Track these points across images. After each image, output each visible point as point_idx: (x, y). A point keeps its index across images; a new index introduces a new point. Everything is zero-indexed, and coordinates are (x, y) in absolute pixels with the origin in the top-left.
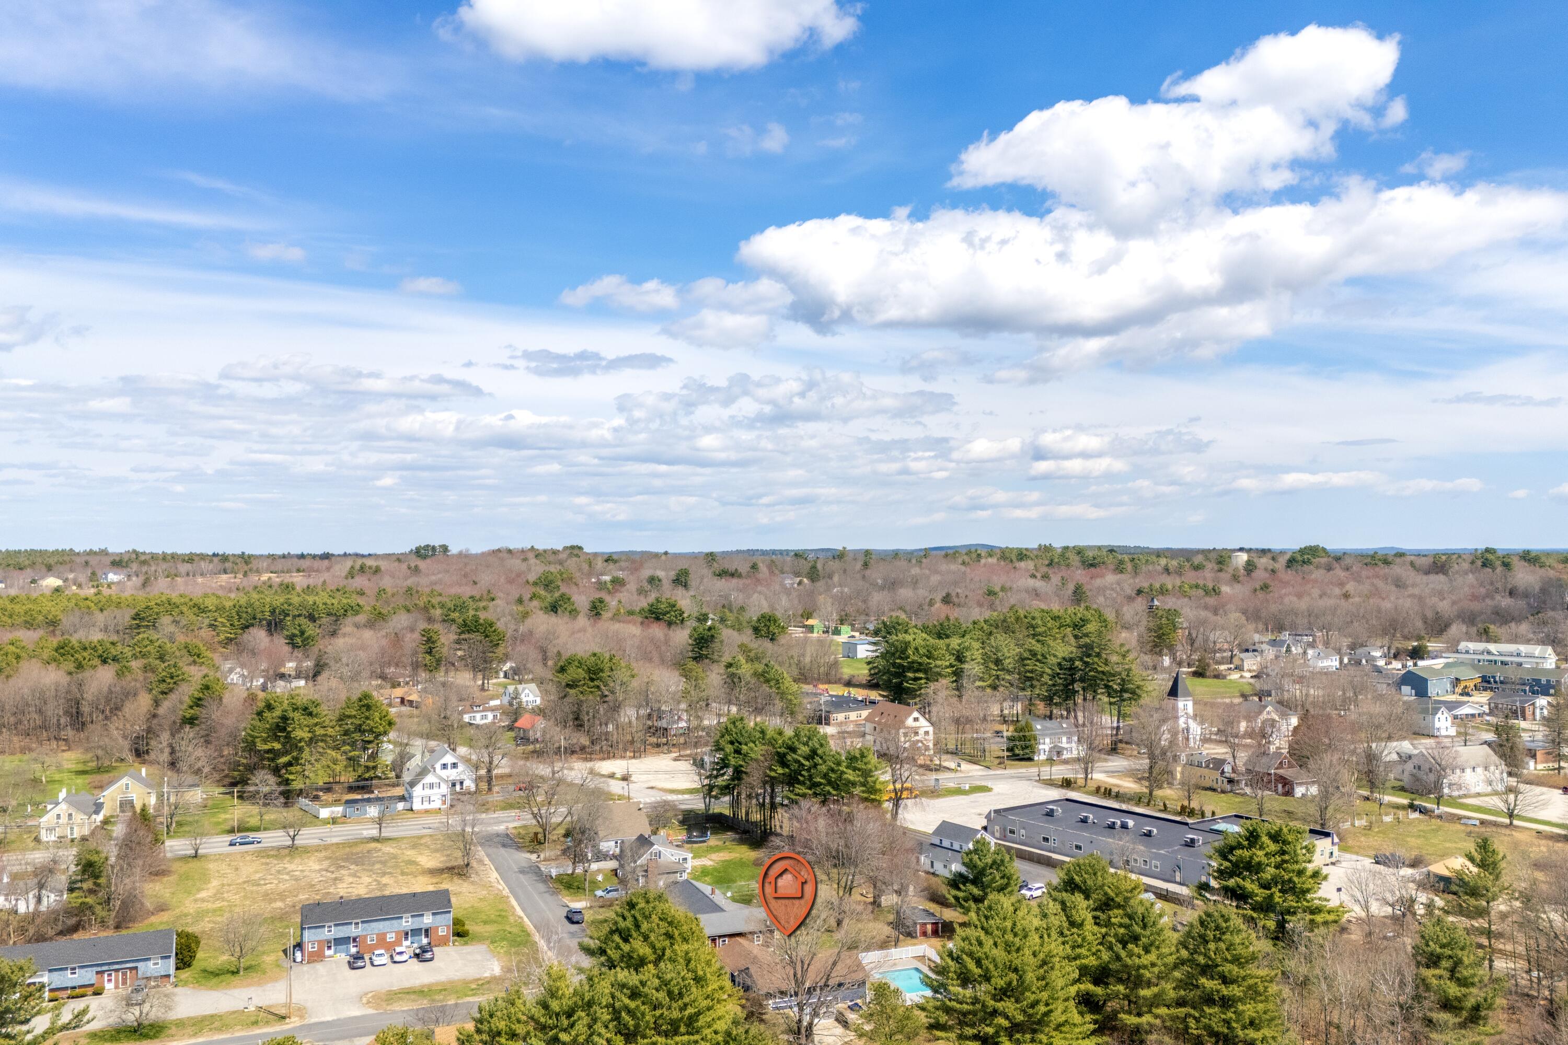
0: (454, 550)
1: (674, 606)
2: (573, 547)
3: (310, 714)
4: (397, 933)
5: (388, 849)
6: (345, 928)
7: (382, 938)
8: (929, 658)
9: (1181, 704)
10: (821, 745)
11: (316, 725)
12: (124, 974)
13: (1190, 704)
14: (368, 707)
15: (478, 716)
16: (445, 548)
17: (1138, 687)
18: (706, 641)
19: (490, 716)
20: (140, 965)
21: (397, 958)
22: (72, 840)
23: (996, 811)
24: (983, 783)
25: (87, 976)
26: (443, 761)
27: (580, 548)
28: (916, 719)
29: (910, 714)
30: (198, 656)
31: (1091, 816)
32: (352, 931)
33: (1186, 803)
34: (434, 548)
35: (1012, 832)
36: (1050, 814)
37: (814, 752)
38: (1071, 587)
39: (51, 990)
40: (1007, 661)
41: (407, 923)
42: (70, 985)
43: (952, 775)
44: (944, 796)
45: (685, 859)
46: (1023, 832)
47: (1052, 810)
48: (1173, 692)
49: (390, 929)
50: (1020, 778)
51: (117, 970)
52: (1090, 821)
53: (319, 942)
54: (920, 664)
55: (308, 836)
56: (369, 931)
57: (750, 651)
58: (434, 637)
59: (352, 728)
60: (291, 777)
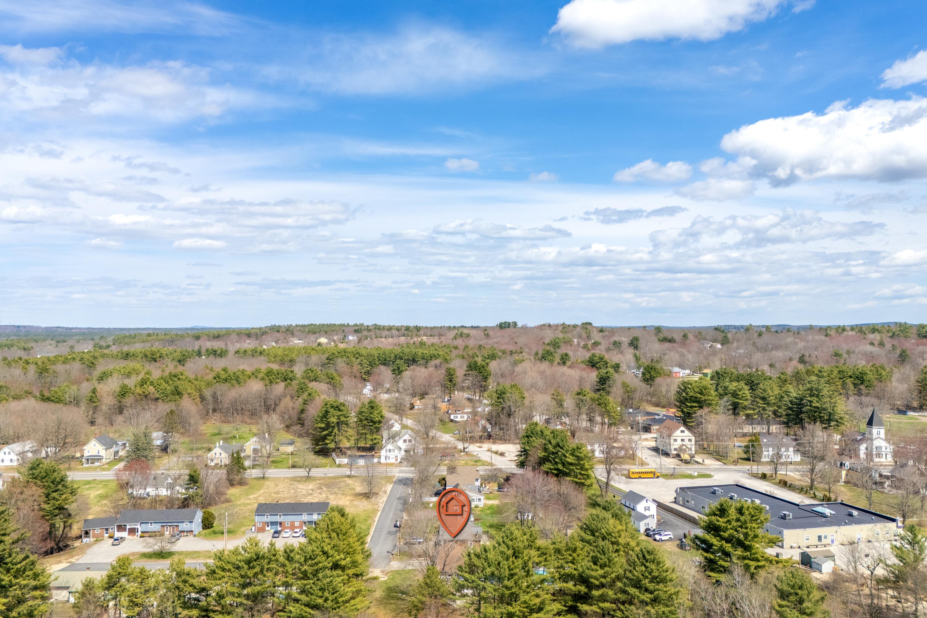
0: (520, 325)
1: (602, 359)
2: (587, 323)
3: (340, 410)
4: (300, 522)
5: (349, 481)
6: (274, 517)
7: (292, 524)
8: (701, 394)
9: (875, 431)
11: (342, 415)
12: (173, 528)
13: (882, 431)
14: (372, 407)
15: (459, 416)
16: (515, 324)
18: (605, 380)
19: (466, 417)
20: (180, 524)
21: (295, 535)
23: (681, 488)
24: (708, 473)
25: (156, 527)
26: (405, 438)
27: (590, 324)
28: (683, 432)
29: (678, 428)
30: (332, 379)
31: (736, 496)
32: (278, 519)
33: (827, 494)
34: (509, 323)
35: (688, 502)
36: (714, 493)
37: (558, 445)
38: (898, 351)
39: (142, 532)
40: (771, 398)
41: (305, 517)
42: (150, 530)
43: (697, 466)
44: (678, 478)
45: (479, 499)
46: (693, 502)
47: (715, 490)
48: (870, 423)
49: (297, 520)
51: (170, 526)
52: (735, 498)
53: (263, 522)
54: (696, 398)
56: (287, 519)
57: (628, 386)
58: (452, 372)
59: (363, 418)
60: (327, 442)
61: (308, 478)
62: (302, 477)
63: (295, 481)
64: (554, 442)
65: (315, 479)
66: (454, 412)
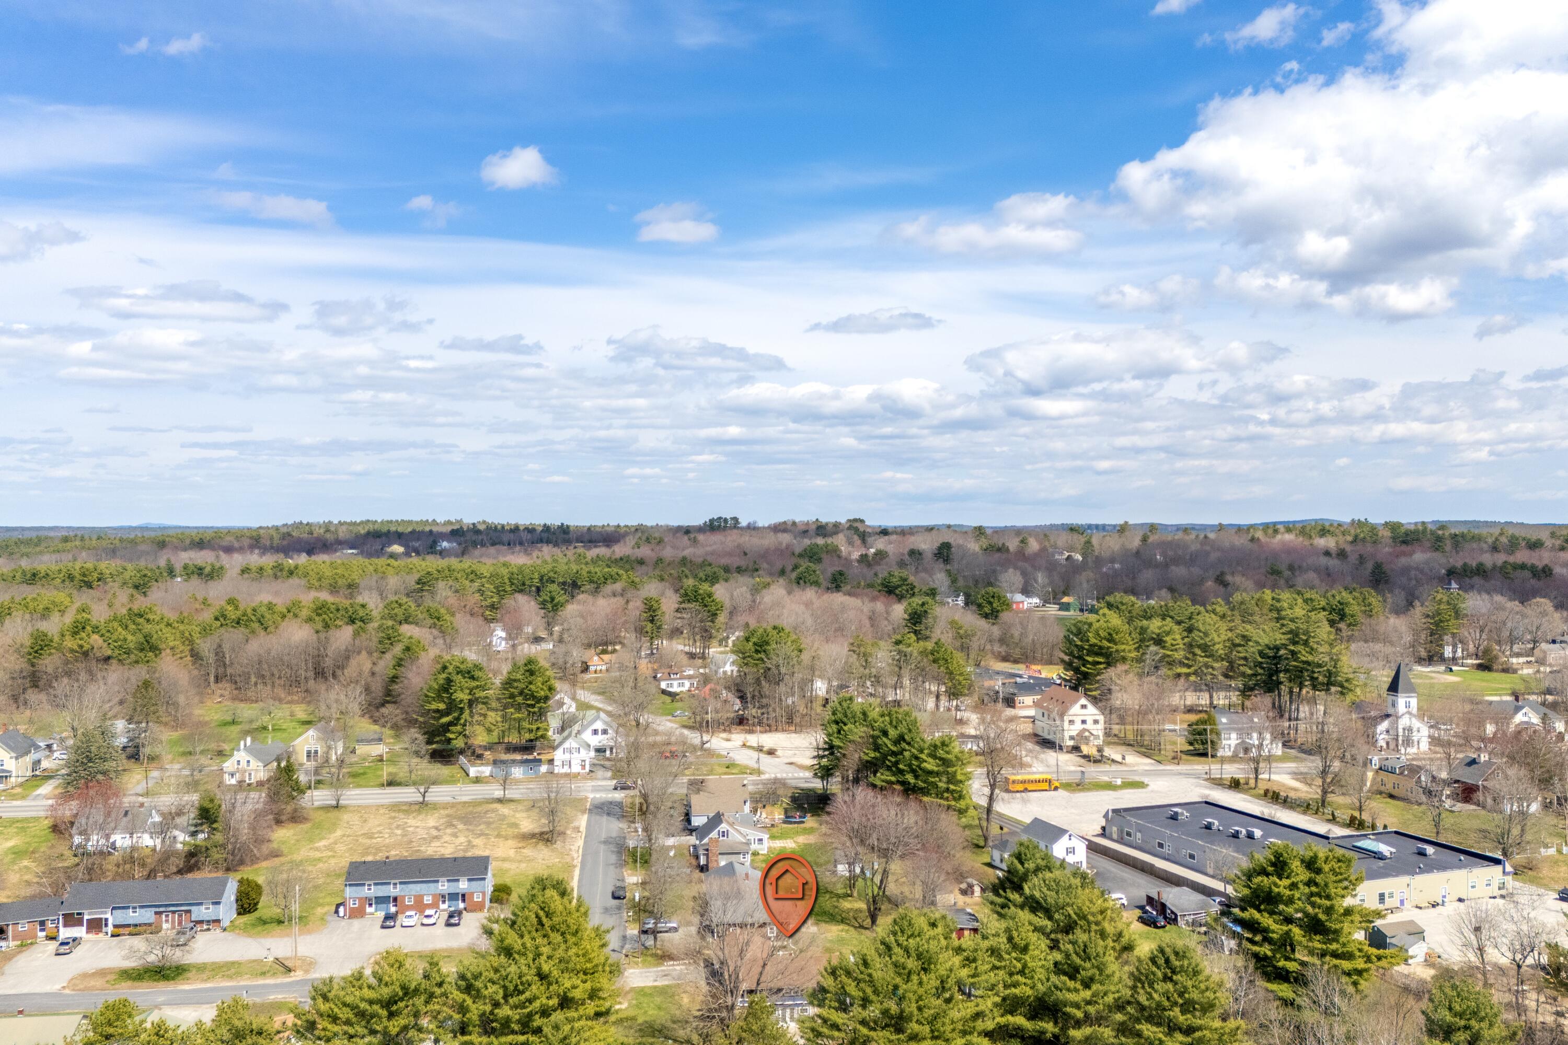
0: (744, 523)
1: (906, 580)
2: (855, 520)
3: (473, 678)
4: (434, 896)
5: (504, 810)
6: (384, 887)
7: (419, 899)
8: (1109, 641)
9: (1401, 701)
10: (910, 731)
11: (477, 687)
12: (180, 916)
13: (1414, 702)
14: (532, 673)
15: (675, 683)
16: (736, 520)
17: (1347, 680)
18: (920, 616)
19: (687, 684)
20: (193, 908)
21: (426, 921)
22: (249, 785)
23: (1114, 811)
24: (1137, 778)
25: (148, 916)
26: (595, 726)
27: (862, 521)
28: (1084, 707)
29: (1076, 702)
30: (438, 619)
31: (1216, 823)
32: (391, 891)
33: (1356, 814)
34: (726, 520)
35: (1129, 834)
36: (1174, 817)
37: (901, 738)
38: (1370, 566)
39: (115, 926)
40: (1217, 647)
41: (444, 887)
42: (131, 922)
43: (1114, 767)
44: (1089, 790)
45: (760, 840)
46: (1139, 835)
47: (1176, 813)
48: (1394, 687)
49: (428, 892)
50: (1187, 775)
51: (174, 912)
52: (1214, 827)
53: (360, 899)
54: (1101, 648)
55: (438, 794)
56: (408, 892)
57: (960, 628)
58: (655, 606)
59: (516, 692)
60: (452, 736)
61: (423, 806)
62: (411, 804)
63: (399, 811)
64: (893, 733)
65: (435, 807)
66: (666, 675)
